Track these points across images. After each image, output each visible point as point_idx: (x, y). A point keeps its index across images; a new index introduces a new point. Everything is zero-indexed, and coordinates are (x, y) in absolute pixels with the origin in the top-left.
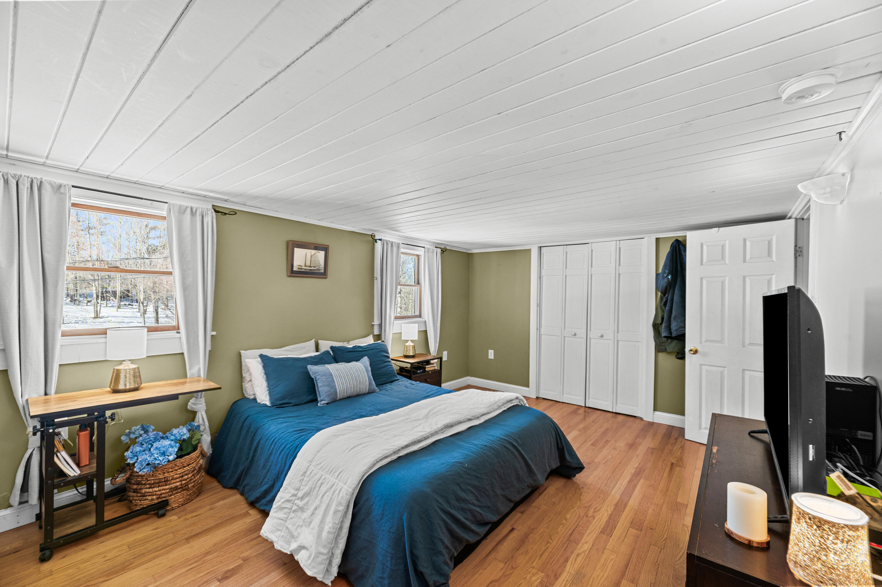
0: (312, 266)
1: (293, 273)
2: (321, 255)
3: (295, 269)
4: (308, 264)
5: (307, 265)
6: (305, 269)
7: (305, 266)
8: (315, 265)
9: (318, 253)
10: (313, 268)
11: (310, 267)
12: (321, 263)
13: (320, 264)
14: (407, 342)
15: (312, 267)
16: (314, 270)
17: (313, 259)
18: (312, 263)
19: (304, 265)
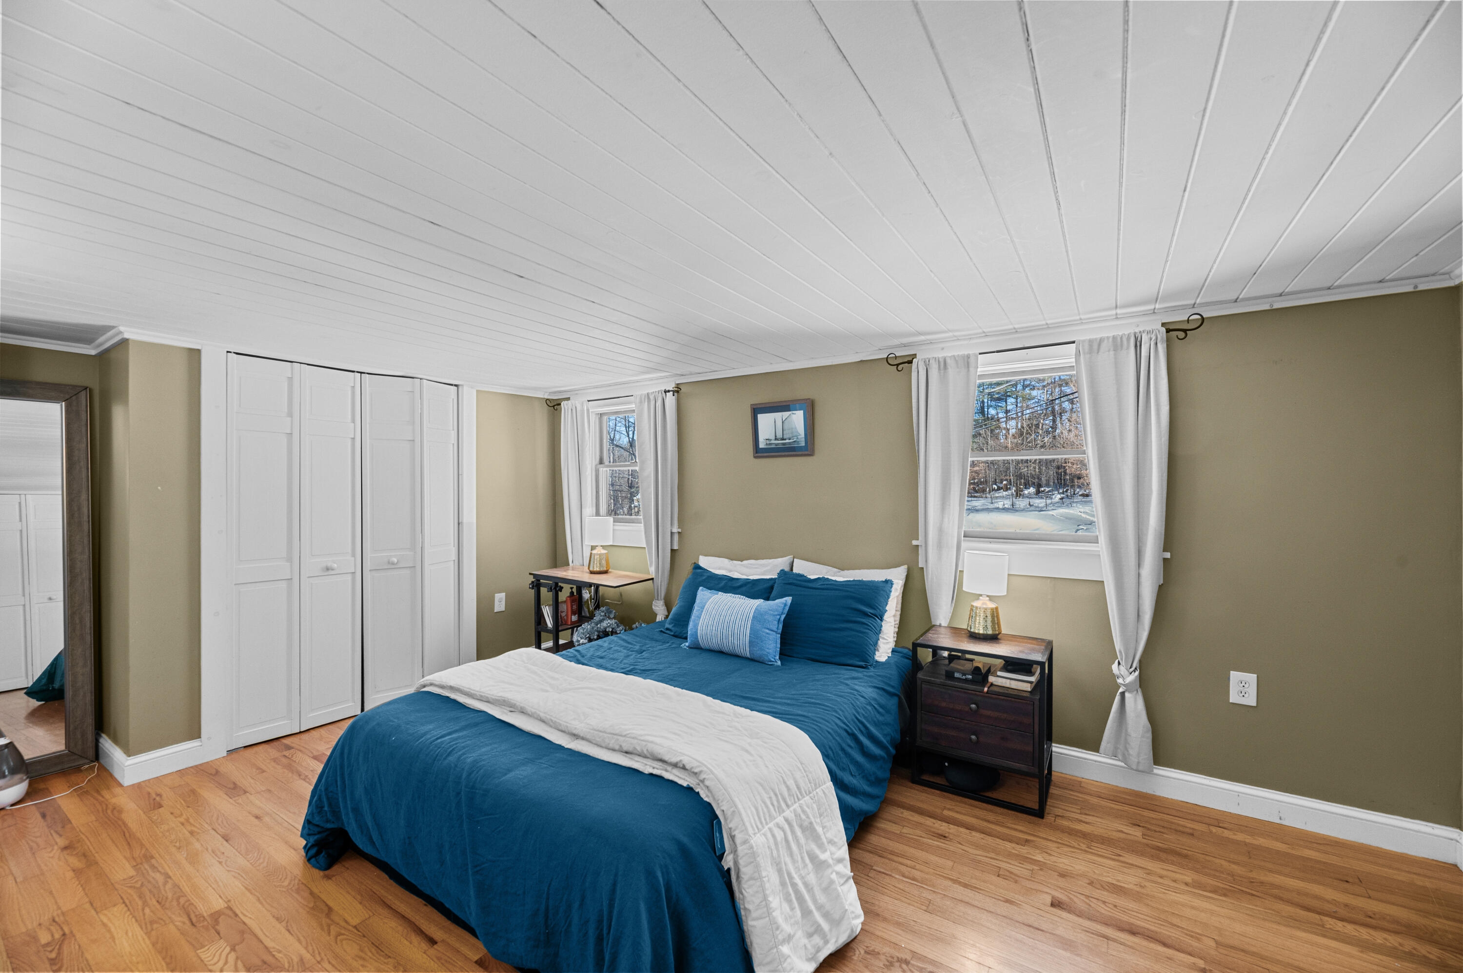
0: (785, 437)
1: (759, 452)
2: (797, 418)
3: (762, 445)
4: (779, 435)
5: (778, 437)
6: (777, 445)
7: (776, 439)
8: (791, 436)
9: (794, 416)
10: (787, 441)
11: (783, 439)
12: (799, 432)
13: (797, 432)
14: (978, 599)
15: (785, 440)
16: (790, 443)
17: (786, 427)
18: (785, 432)
19: (774, 438)
